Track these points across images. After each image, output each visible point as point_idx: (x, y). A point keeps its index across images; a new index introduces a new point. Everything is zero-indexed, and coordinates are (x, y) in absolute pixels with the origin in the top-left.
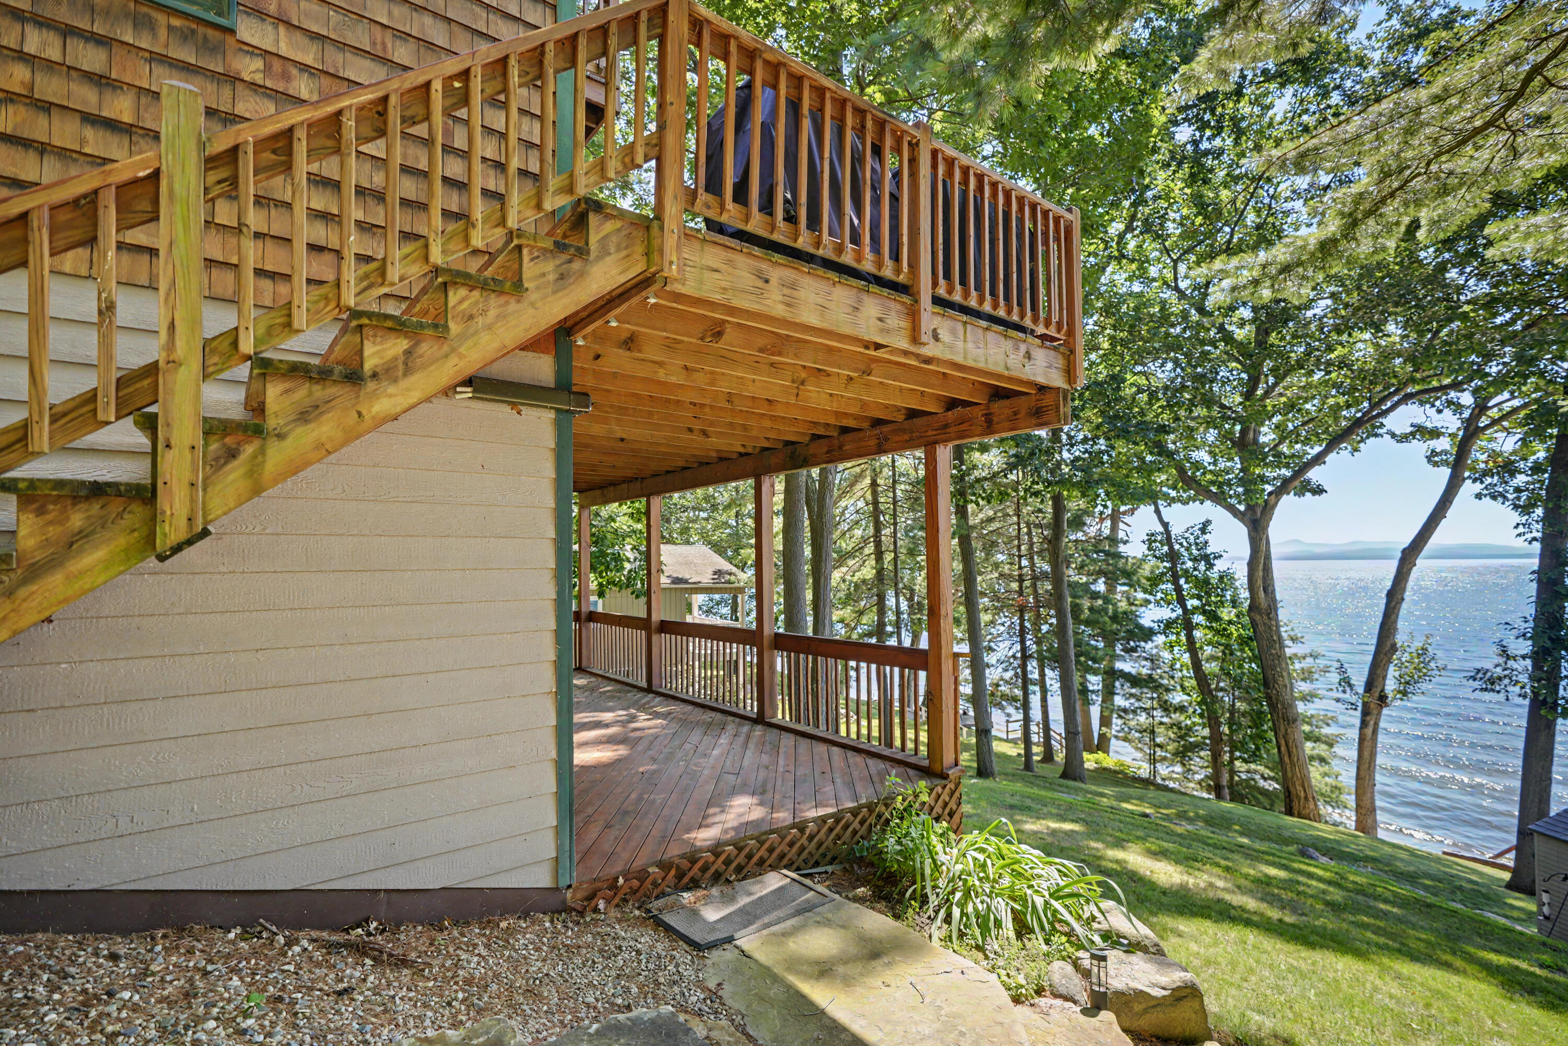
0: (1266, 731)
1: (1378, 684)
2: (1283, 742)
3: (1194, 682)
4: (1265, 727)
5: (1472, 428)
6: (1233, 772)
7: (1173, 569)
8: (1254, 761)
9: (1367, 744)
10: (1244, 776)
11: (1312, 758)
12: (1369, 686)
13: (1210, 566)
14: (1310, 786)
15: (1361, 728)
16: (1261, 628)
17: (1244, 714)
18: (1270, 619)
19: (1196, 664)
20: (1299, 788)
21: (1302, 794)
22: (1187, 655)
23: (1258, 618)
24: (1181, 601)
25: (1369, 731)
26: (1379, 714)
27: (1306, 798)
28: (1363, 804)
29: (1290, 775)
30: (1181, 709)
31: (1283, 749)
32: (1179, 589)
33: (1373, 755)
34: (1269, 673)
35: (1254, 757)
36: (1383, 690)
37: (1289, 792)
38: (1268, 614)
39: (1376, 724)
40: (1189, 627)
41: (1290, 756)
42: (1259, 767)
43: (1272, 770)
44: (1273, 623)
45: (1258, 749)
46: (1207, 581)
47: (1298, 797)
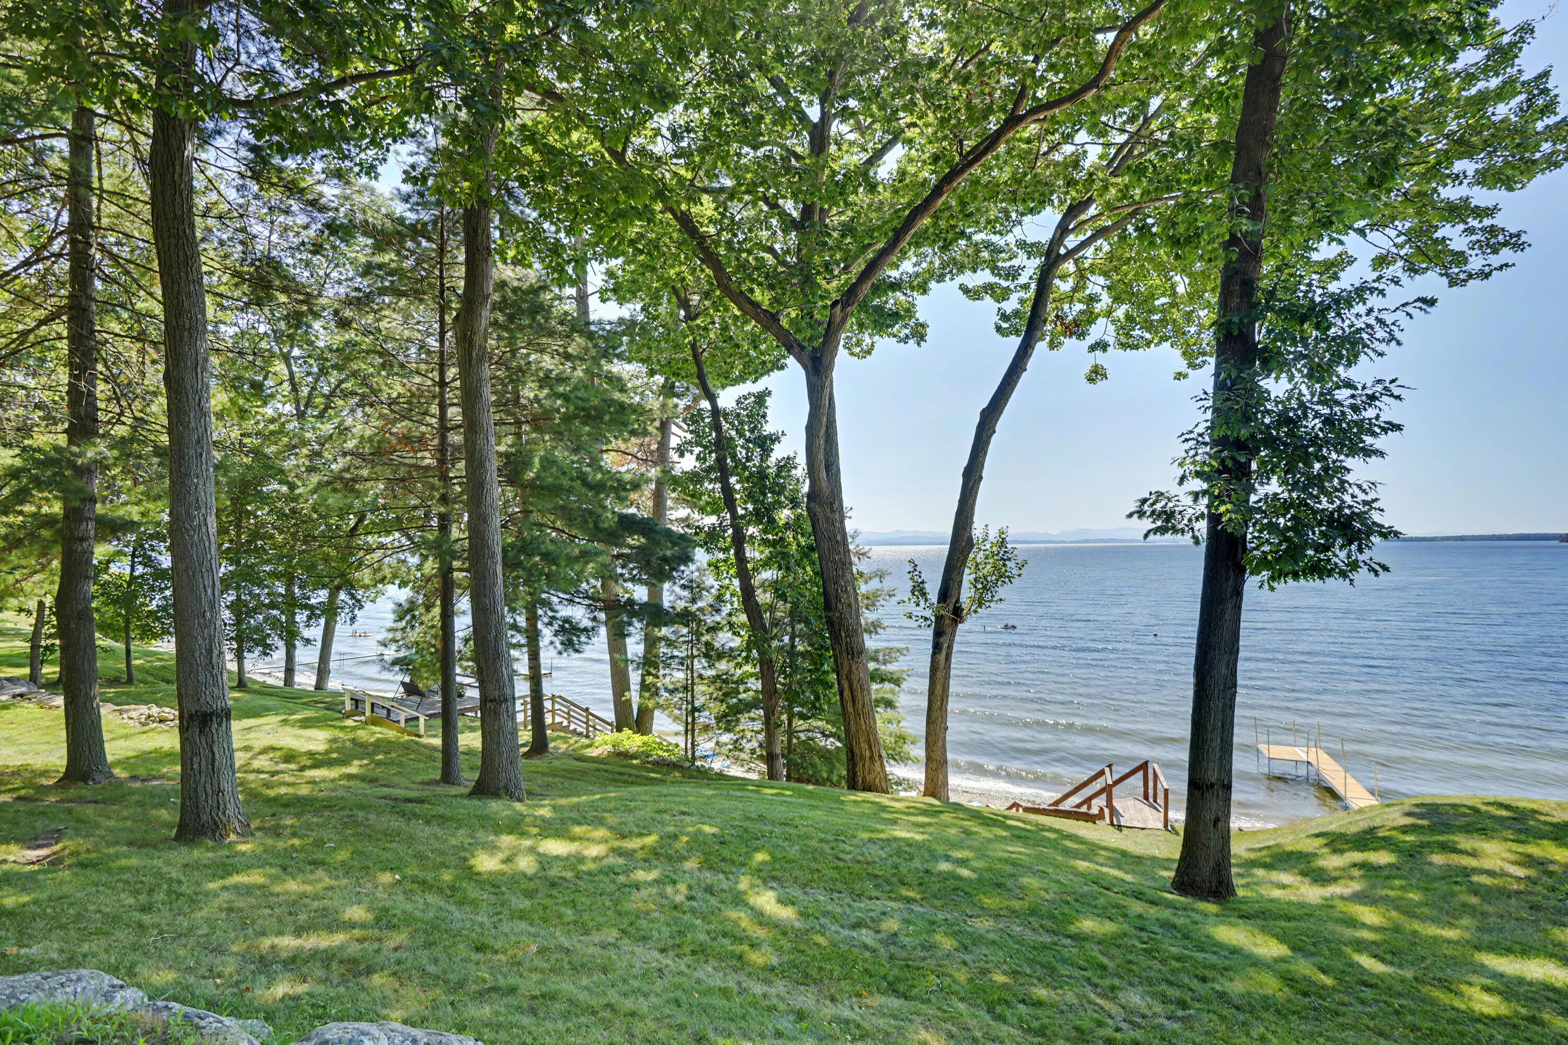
0: (825, 672)
1: (954, 592)
2: (846, 686)
3: (743, 618)
4: (826, 667)
5: (1053, 255)
6: (791, 732)
7: (720, 461)
8: (813, 716)
9: (940, 675)
10: (803, 736)
11: (878, 702)
12: (944, 595)
13: (766, 453)
14: (877, 741)
15: (934, 654)
16: (822, 524)
17: (803, 655)
18: (833, 511)
19: (748, 592)
20: (864, 746)
21: (868, 754)
22: (736, 582)
23: (818, 509)
24: (730, 503)
25: (942, 657)
26: (953, 634)
27: (872, 758)
28: (933, 756)
29: (853, 729)
30: (730, 654)
31: (847, 693)
32: (727, 491)
33: (946, 688)
34: (831, 588)
35: (815, 710)
36: (957, 601)
37: (852, 752)
38: (832, 504)
39: (950, 647)
40: (739, 540)
41: (854, 702)
42: (820, 723)
43: (833, 724)
44: (837, 516)
45: (817, 698)
46: (762, 474)
47: (862, 758)
